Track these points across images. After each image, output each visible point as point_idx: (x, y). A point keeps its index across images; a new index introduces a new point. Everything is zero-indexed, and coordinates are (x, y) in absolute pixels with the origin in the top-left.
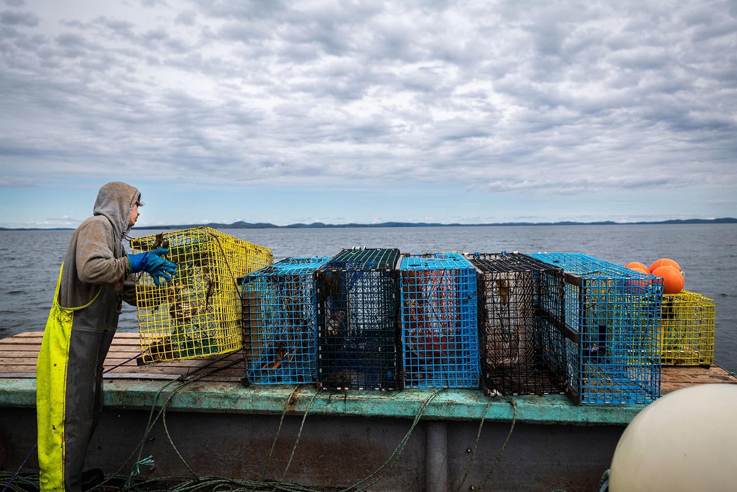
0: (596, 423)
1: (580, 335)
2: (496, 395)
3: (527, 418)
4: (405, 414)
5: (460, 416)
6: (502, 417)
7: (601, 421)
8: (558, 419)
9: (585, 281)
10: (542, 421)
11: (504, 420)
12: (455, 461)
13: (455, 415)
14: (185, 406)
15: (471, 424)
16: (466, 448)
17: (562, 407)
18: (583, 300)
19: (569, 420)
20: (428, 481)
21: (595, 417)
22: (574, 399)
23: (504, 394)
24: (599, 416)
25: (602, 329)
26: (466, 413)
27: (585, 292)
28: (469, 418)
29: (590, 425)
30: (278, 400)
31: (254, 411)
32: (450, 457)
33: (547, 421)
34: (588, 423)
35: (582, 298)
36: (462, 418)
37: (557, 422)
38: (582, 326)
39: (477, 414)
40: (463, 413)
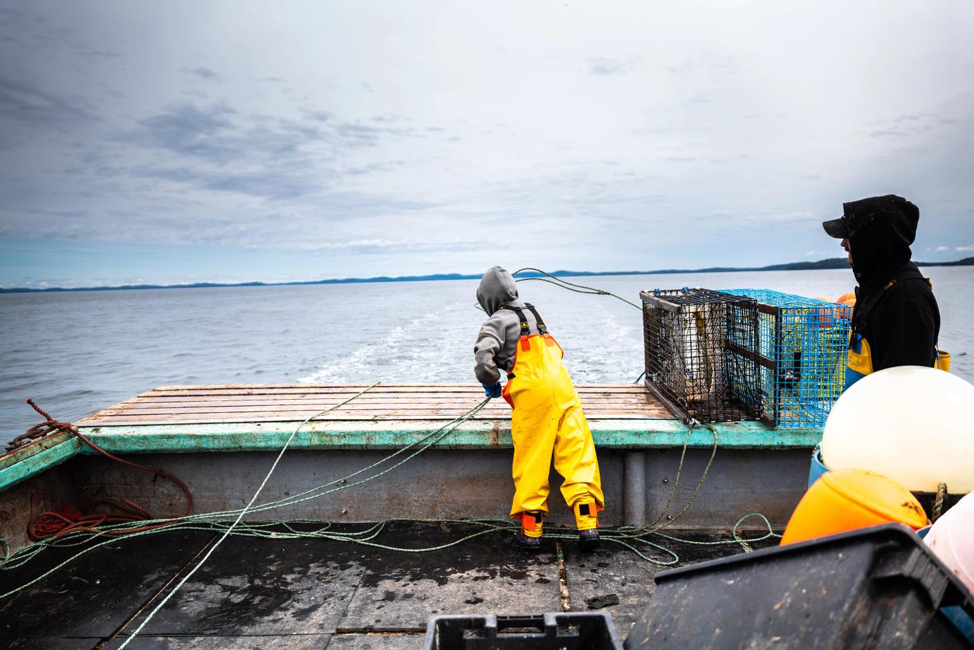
0: (791, 446)
1: (776, 362)
2: (695, 424)
3: (726, 443)
4: (608, 443)
5: (661, 443)
6: (701, 443)
7: (795, 444)
8: (755, 443)
9: (781, 310)
10: (739, 446)
11: (703, 446)
12: (652, 491)
13: (656, 443)
14: (386, 443)
15: (671, 452)
16: (662, 479)
17: (759, 432)
18: (779, 328)
19: (765, 444)
20: (627, 511)
21: (789, 441)
22: (770, 424)
23: (702, 423)
24: (793, 439)
25: (798, 356)
26: (667, 440)
27: (781, 321)
28: (669, 445)
29: (785, 449)
30: (481, 433)
31: (456, 445)
32: (648, 487)
33: (744, 446)
34: (782, 446)
35: (778, 327)
36: (663, 445)
37: (754, 446)
38: (778, 353)
39: (678, 441)
40: (663, 441)
